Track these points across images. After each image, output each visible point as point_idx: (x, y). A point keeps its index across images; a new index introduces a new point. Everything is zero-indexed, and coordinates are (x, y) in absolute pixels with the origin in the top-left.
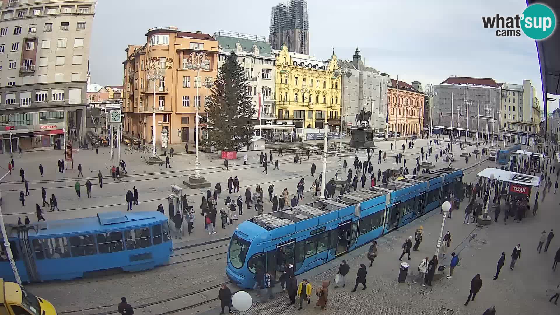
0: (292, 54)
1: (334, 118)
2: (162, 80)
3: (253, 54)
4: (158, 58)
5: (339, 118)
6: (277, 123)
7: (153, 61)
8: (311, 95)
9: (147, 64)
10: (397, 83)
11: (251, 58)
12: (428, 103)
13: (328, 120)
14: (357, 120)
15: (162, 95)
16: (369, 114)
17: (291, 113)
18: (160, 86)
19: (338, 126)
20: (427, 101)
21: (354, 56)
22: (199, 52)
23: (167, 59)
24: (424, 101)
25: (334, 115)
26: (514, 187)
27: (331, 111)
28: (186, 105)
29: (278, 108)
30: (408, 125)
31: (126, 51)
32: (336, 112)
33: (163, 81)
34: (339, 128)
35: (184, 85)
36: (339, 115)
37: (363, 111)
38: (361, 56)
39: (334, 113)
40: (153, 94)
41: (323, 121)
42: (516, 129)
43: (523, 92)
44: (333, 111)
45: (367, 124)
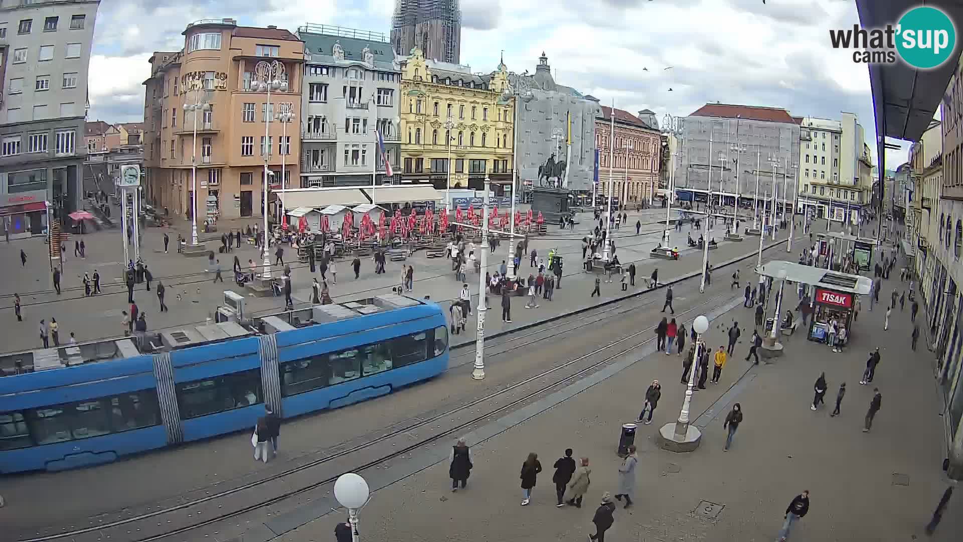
0: (429, 63)
1: (500, 172)
2: (208, 110)
3: (363, 63)
4: (203, 72)
5: (509, 172)
6: (402, 181)
7: (193, 78)
8: (460, 133)
9: (184, 84)
10: (613, 113)
11: (359, 71)
12: (666, 147)
13: (490, 175)
14: (540, 176)
15: (207, 137)
16: (563, 165)
17: (427, 165)
18: (204, 121)
19: (507, 186)
20: (664, 144)
21: (538, 66)
22: (270, 60)
23: (218, 74)
24: (659, 144)
25: (500, 167)
26: (825, 294)
27: (495, 160)
28: (247, 153)
29: (403, 156)
30: (631, 184)
31: (149, 61)
32: (505, 161)
33: (210, 112)
34: (509, 189)
35: (244, 119)
36: (509, 167)
37: (551, 160)
38: (549, 66)
39: (501, 163)
40: (193, 134)
41: (482, 177)
42: (827, 194)
43: (840, 133)
44: (498, 161)
45: (559, 182)
